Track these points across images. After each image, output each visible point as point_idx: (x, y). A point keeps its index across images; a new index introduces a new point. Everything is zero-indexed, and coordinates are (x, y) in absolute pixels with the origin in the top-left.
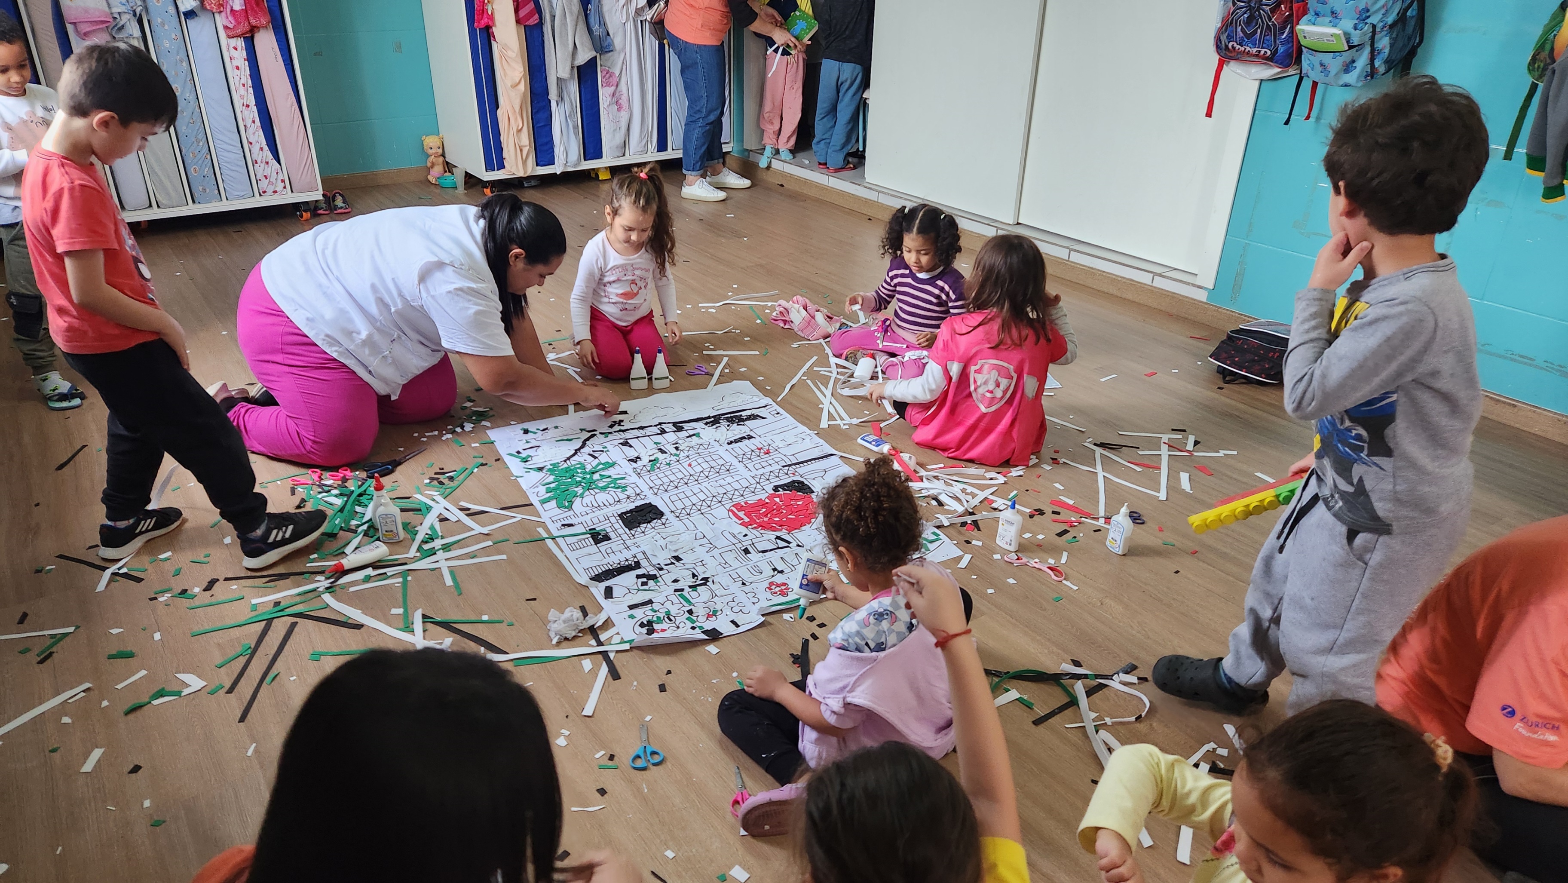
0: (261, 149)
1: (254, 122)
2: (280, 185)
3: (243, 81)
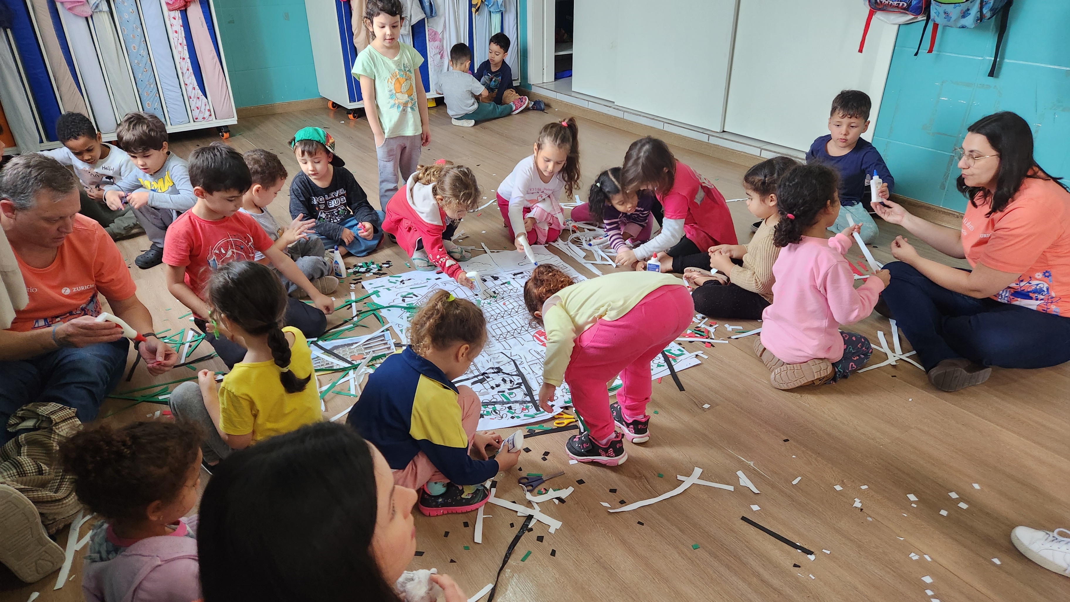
0: (194, 88)
1: (188, 70)
2: (207, 113)
3: (180, 41)
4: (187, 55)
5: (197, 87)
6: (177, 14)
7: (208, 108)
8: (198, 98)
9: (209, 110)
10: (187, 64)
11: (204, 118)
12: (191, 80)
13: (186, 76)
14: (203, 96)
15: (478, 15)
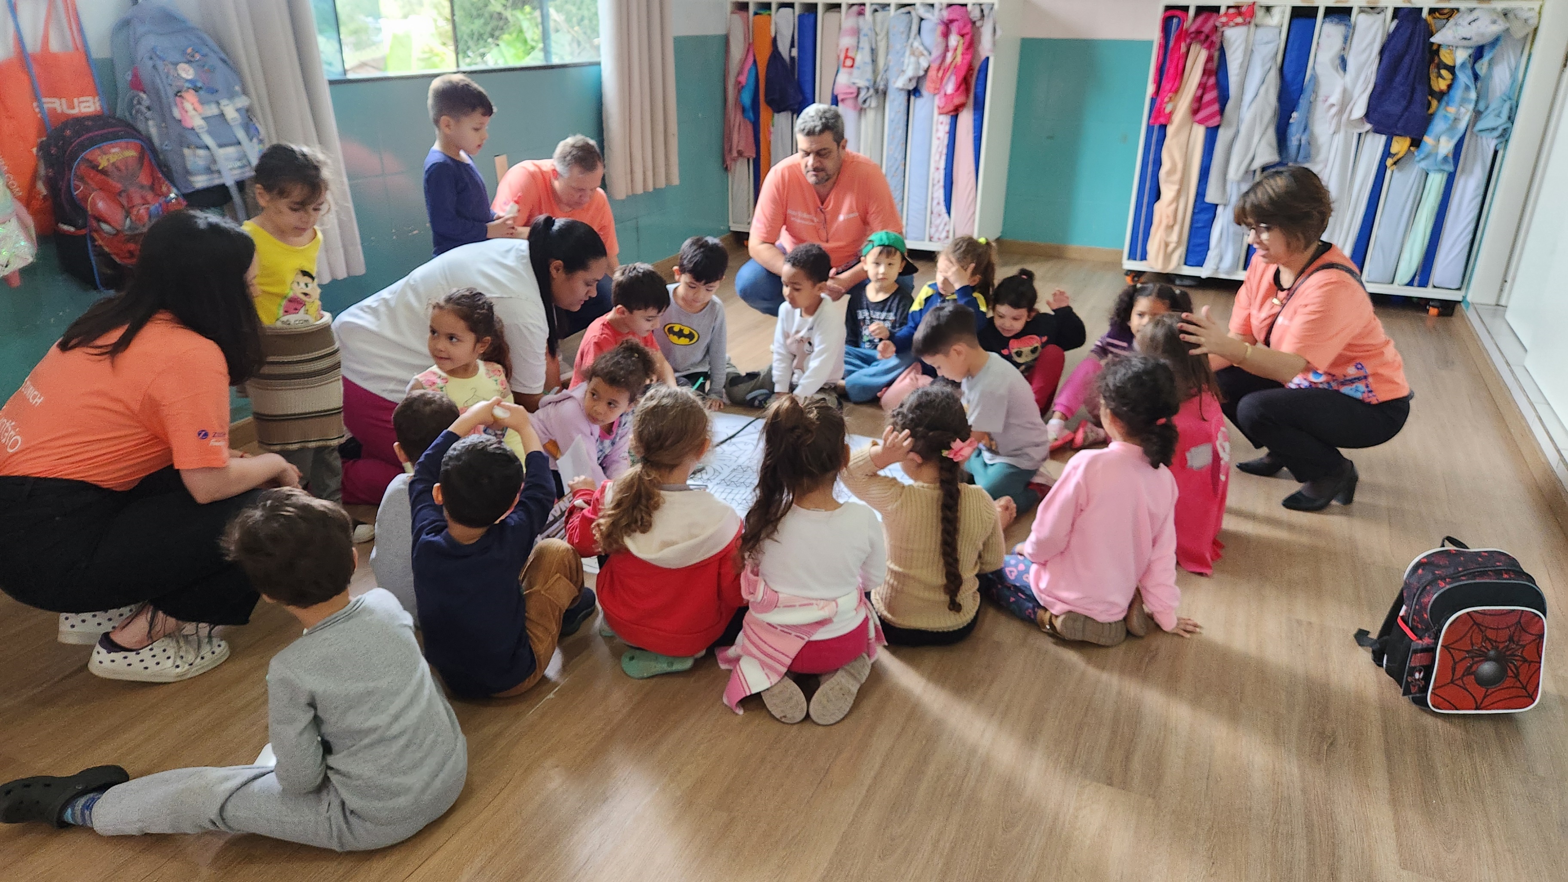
0: (938, 204)
1: (939, 182)
2: (944, 234)
3: (940, 149)
4: (942, 165)
5: (942, 201)
6: (946, 119)
7: (947, 228)
8: (940, 215)
9: (948, 232)
10: (939, 176)
11: (939, 239)
12: (940, 194)
13: (936, 188)
14: (946, 216)
15: (1400, 170)
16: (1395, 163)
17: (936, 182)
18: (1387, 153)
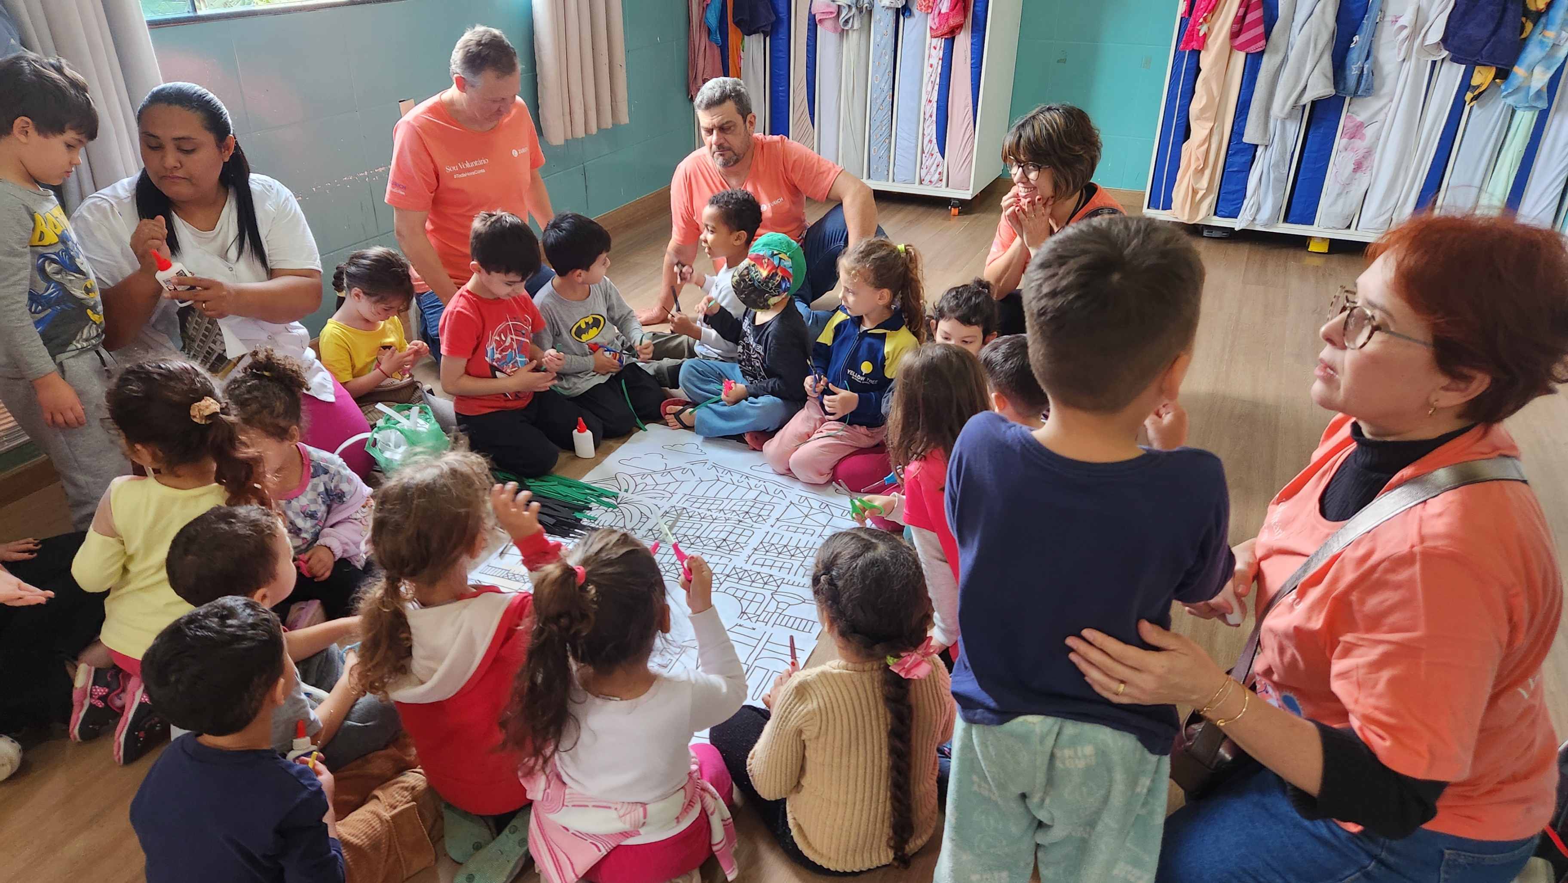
0: (930, 141)
1: (931, 117)
2: (938, 178)
3: (932, 79)
4: (936, 100)
5: (935, 141)
6: (940, 43)
7: (940, 170)
8: (932, 155)
9: (941, 174)
10: (933, 109)
11: (930, 182)
12: (931, 130)
13: (927, 123)
14: (939, 156)
15: (1480, 107)
16: (1475, 98)
17: (927, 116)
18: (1465, 85)
